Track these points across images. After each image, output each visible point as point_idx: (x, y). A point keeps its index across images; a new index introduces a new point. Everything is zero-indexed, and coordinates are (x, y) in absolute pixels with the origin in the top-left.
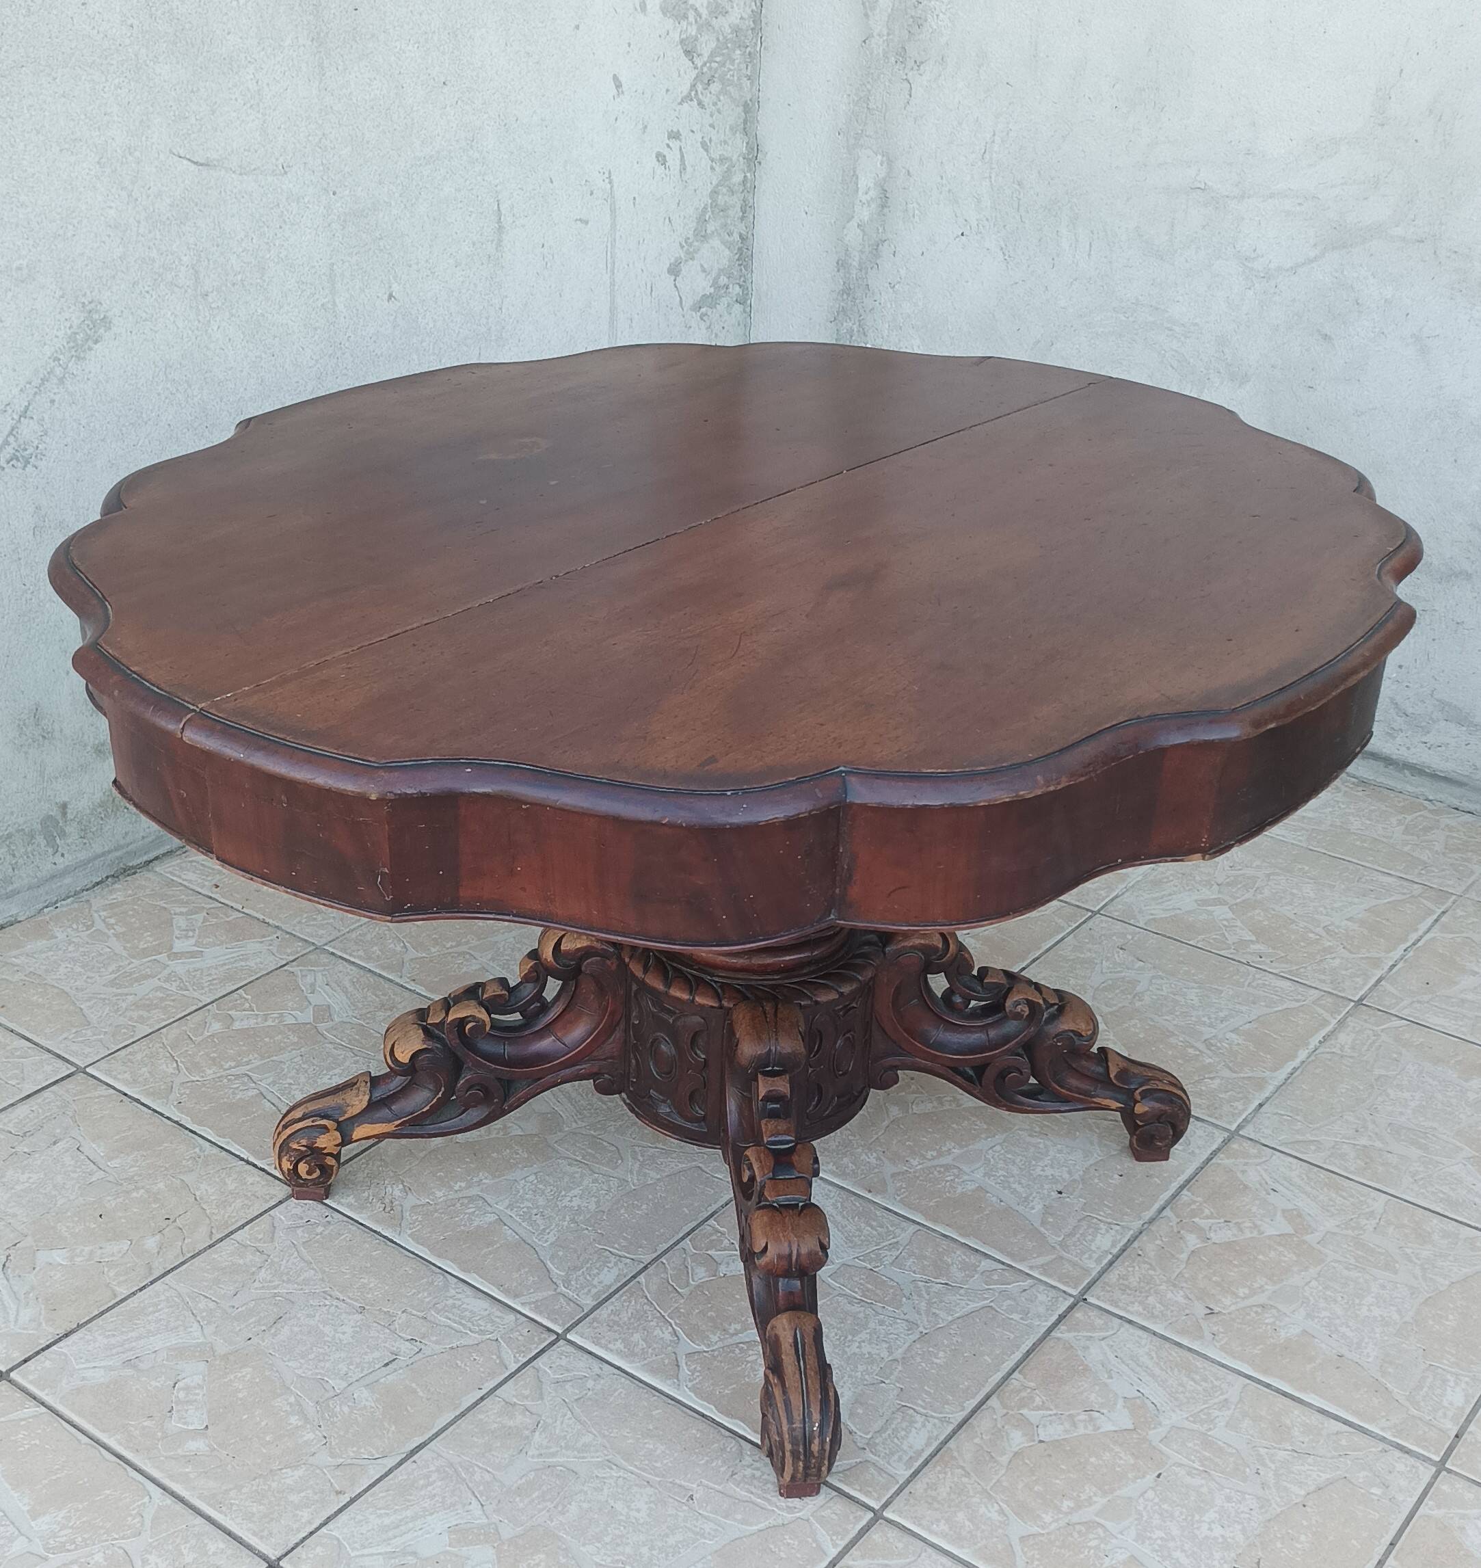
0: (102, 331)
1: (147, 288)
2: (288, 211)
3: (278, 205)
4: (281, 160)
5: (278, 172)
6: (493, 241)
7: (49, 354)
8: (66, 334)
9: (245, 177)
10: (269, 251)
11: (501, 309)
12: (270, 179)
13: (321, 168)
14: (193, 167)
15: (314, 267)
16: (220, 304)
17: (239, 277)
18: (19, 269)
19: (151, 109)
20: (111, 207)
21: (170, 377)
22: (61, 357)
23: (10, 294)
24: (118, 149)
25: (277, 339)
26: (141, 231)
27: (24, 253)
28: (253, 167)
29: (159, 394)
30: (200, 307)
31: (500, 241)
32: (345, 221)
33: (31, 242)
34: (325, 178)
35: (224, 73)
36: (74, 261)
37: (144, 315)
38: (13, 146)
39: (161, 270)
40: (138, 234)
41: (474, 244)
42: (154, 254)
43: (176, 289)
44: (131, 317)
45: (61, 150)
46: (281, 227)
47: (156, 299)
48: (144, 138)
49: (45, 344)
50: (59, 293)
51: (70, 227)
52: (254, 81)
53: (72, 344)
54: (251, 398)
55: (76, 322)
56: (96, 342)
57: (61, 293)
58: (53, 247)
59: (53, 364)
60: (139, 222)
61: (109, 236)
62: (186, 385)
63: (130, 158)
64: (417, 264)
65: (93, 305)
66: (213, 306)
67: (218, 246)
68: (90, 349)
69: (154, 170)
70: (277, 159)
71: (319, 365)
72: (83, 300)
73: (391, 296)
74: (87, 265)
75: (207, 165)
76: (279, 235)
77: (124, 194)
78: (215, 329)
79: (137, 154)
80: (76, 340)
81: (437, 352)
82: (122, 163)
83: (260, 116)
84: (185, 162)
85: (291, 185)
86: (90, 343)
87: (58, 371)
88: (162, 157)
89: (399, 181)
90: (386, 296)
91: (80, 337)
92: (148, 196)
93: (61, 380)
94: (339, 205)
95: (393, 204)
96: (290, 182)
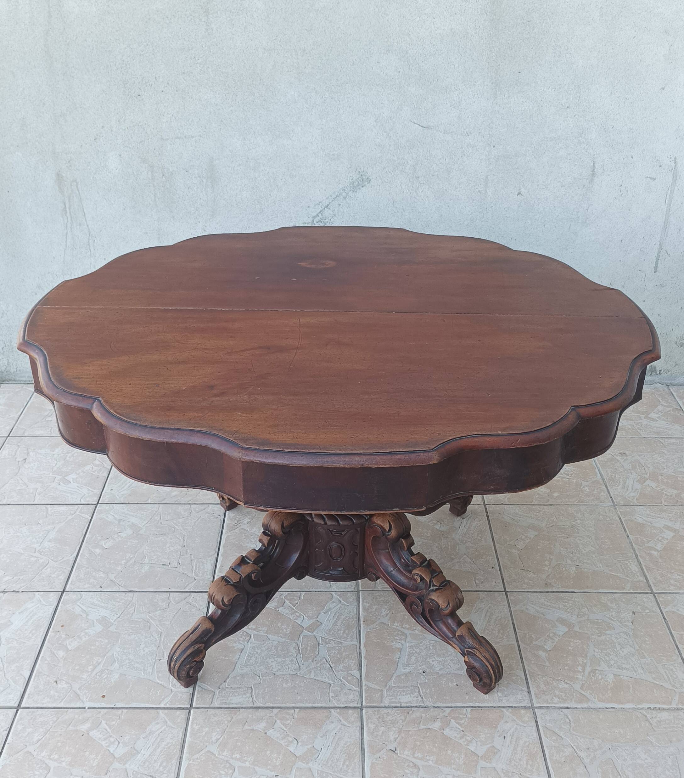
0: (366, 183)
1: (390, 171)
2: (467, 151)
3: (462, 148)
4: (467, 130)
5: (464, 134)
6: (587, 179)
7: (341, 187)
8: (349, 181)
9: (446, 135)
10: (454, 165)
11: (587, 210)
12: (459, 137)
13: (488, 136)
14: (420, 127)
15: (477, 175)
16: (424, 182)
17: (436, 173)
18: (333, 155)
19: (403, 103)
20: (378, 138)
21: (395, 206)
22: (346, 189)
23: (328, 163)
24: (385, 117)
25: (452, 201)
26: (391, 148)
27: (336, 150)
28: (451, 131)
29: (389, 211)
30: (415, 182)
31: (592, 181)
32: (498, 159)
33: (340, 146)
34: (490, 140)
35: (442, 93)
36: (358, 156)
37: (386, 181)
38: (338, 111)
39: (398, 165)
40: (389, 150)
41: (575, 179)
42: (395, 158)
43: (403, 173)
44: (380, 180)
45: (359, 115)
46: (462, 157)
47: (393, 176)
48: (398, 114)
49: (340, 184)
50: (349, 166)
51: (358, 143)
52: (457, 98)
53: (352, 186)
54: (434, 221)
55: (355, 178)
56: (362, 187)
57: (350, 166)
58: (350, 149)
59: (342, 191)
60: (390, 145)
61: (375, 149)
62: (402, 210)
63: (390, 121)
64: (538, 182)
65: (364, 173)
66: (421, 182)
67: (427, 160)
68: (360, 189)
69: (401, 127)
70: (464, 129)
71: (472, 215)
72: (360, 170)
73: (519, 194)
74: (363, 158)
75: (428, 128)
76: (460, 160)
77: (385, 134)
78: (420, 191)
79: (394, 120)
80: (353, 184)
81: (543, 221)
82: (386, 122)
83: (458, 111)
84: (417, 125)
85: (470, 141)
86: (360, 187)
87: (344, 194)
88: (405, 122)
89: (533, 146)
90: (516, 193)
91: (356, 184)
92: (396, 136)
93: (345, 198)
94: (496, 152)
95: (528, 155)
96: (470, 139)
